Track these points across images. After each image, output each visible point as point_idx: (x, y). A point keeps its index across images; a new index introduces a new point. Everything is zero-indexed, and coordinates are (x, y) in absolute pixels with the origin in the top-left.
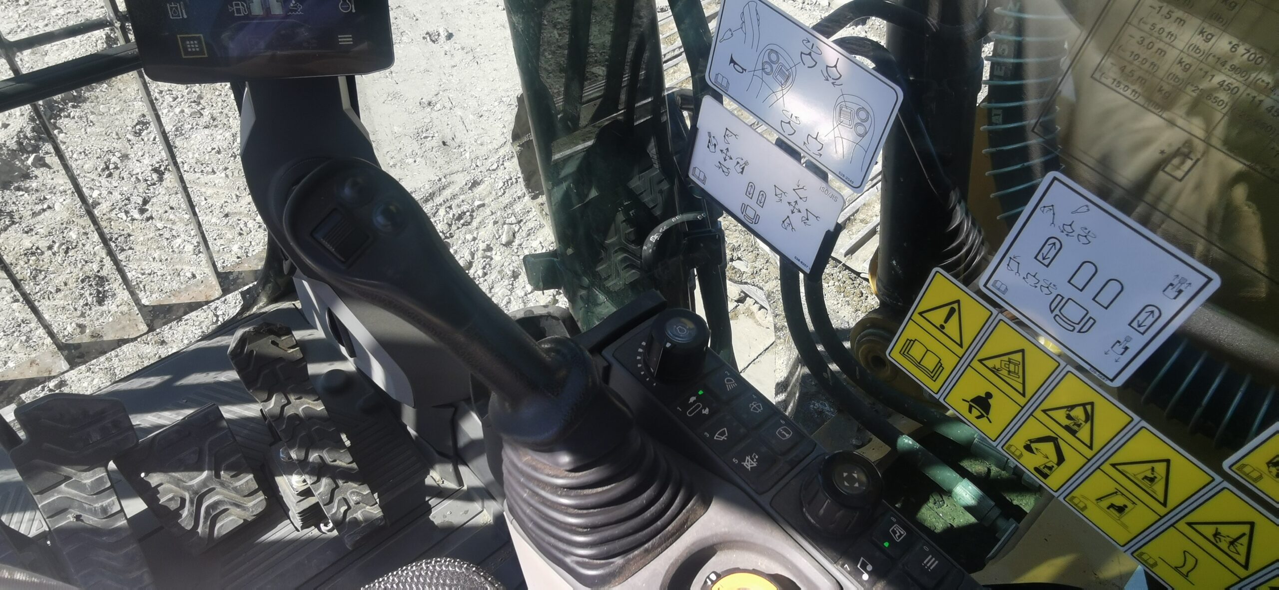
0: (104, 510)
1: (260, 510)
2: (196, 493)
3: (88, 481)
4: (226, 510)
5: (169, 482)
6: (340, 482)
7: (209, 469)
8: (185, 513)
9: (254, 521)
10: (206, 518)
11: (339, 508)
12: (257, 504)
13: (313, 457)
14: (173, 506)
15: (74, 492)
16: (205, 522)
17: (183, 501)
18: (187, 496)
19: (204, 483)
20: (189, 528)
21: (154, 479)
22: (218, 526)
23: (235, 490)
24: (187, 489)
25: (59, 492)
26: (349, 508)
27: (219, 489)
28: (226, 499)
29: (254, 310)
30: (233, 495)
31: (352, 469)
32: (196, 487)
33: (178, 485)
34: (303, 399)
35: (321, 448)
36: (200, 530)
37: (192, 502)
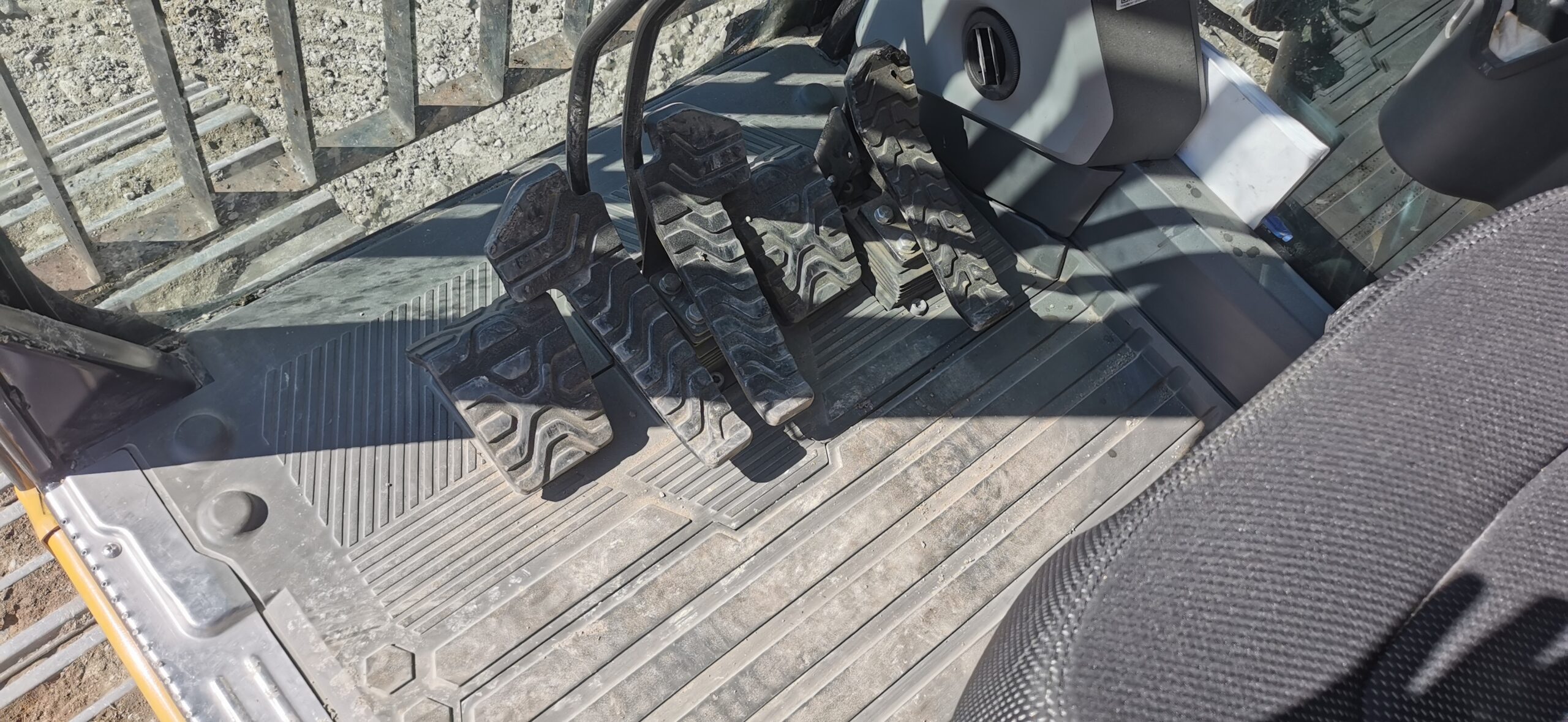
0: (729, 252)
1: (856, 279)
2: (798, 248)
3: (709, 216)
4: (825, 273)
5: (774, 232)
6: (959, 252)
7: (811, 222)
8: (788, 270)
9: (848, 290)
10: (807, 280)
11: (960, 282)
12: (852, 271)
13: (931, 217)
14: (778, 260)
15: (697, 227)
16: (806, 285)
17: (786, 255)
18: (790, 251)
19: (806, 237)
20: (792, 289)
21: (760, 225)
22: (817, 291)
23: (833, 251)
25: (682, 226)
26: (970, 284)
27: (818, 247)
28: (825, 261)
29: (755, 43)
30: (832, 256)
31: (968, 238)
32: (798, 242)
33: (781, 236)
34: (915, 149)
35: (939, 209)
36: (801, 293)
37: (795, 259)
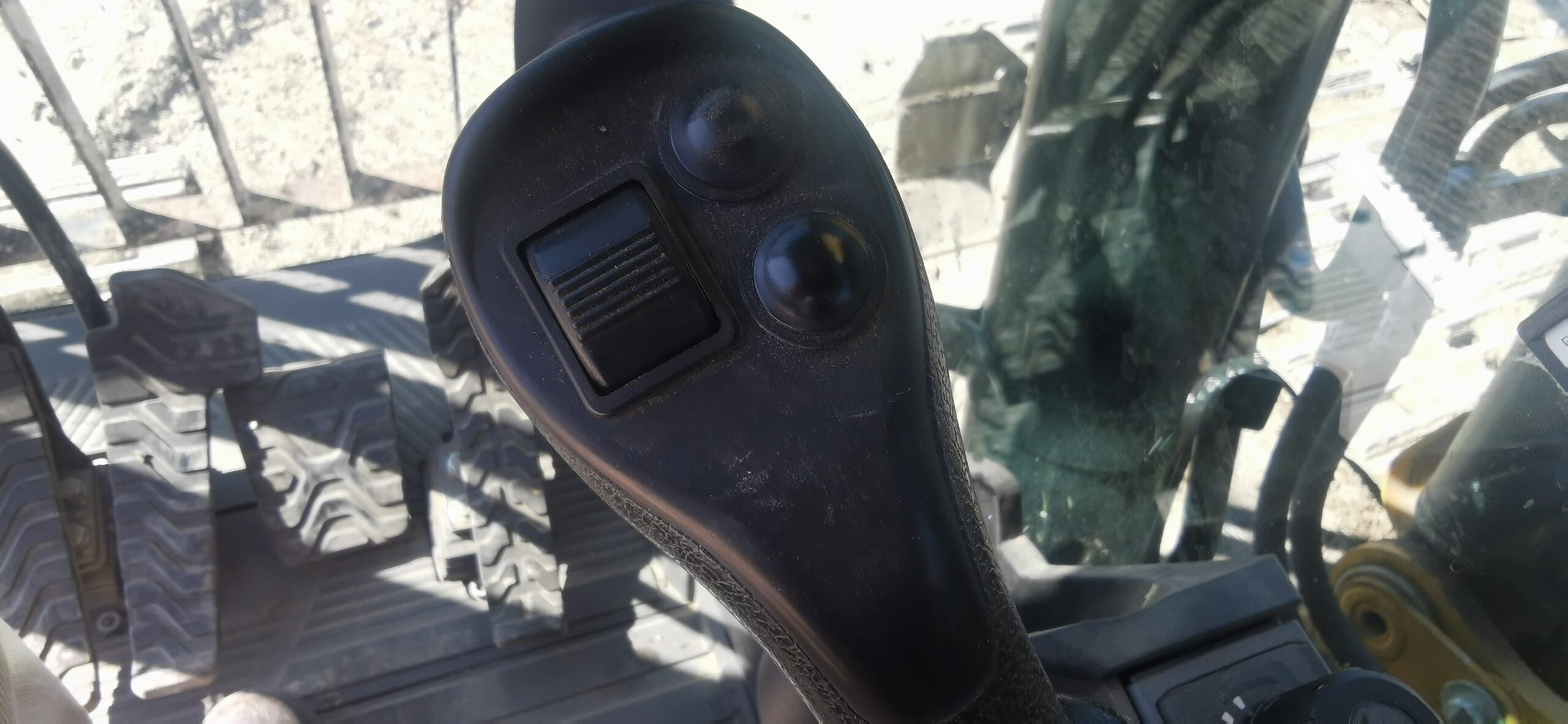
0: (185, 461)
1: (396, 532)
2: (315, 476)
3: (178, 410)
4: (348, 517)
5: (285, 448)
6: (517, 539)
7: (345, 449)
8: (292, 499)
9: (379, 545)
10: (318, 518)
11: (503, 577)
12: (394, 521)
13: (492, 487)
14: (280, 485)
15: (155, 418)
16: (315, 523)
17: (295, 482)
18: (303, 477)
19: (331, 467)
20: (291, 523)
22: (330, 535)
23: (371, 492)
24: (306, 467)
25: (136, 413)
26: (518, 583)
27: (348, 481)
28: (353, 501)
30: (365, 497)
31: (539, 525)
32: (317, 470)
33: (295, 457)
35: (506, 476)
36: (304, 532)
37: (306, 488)
